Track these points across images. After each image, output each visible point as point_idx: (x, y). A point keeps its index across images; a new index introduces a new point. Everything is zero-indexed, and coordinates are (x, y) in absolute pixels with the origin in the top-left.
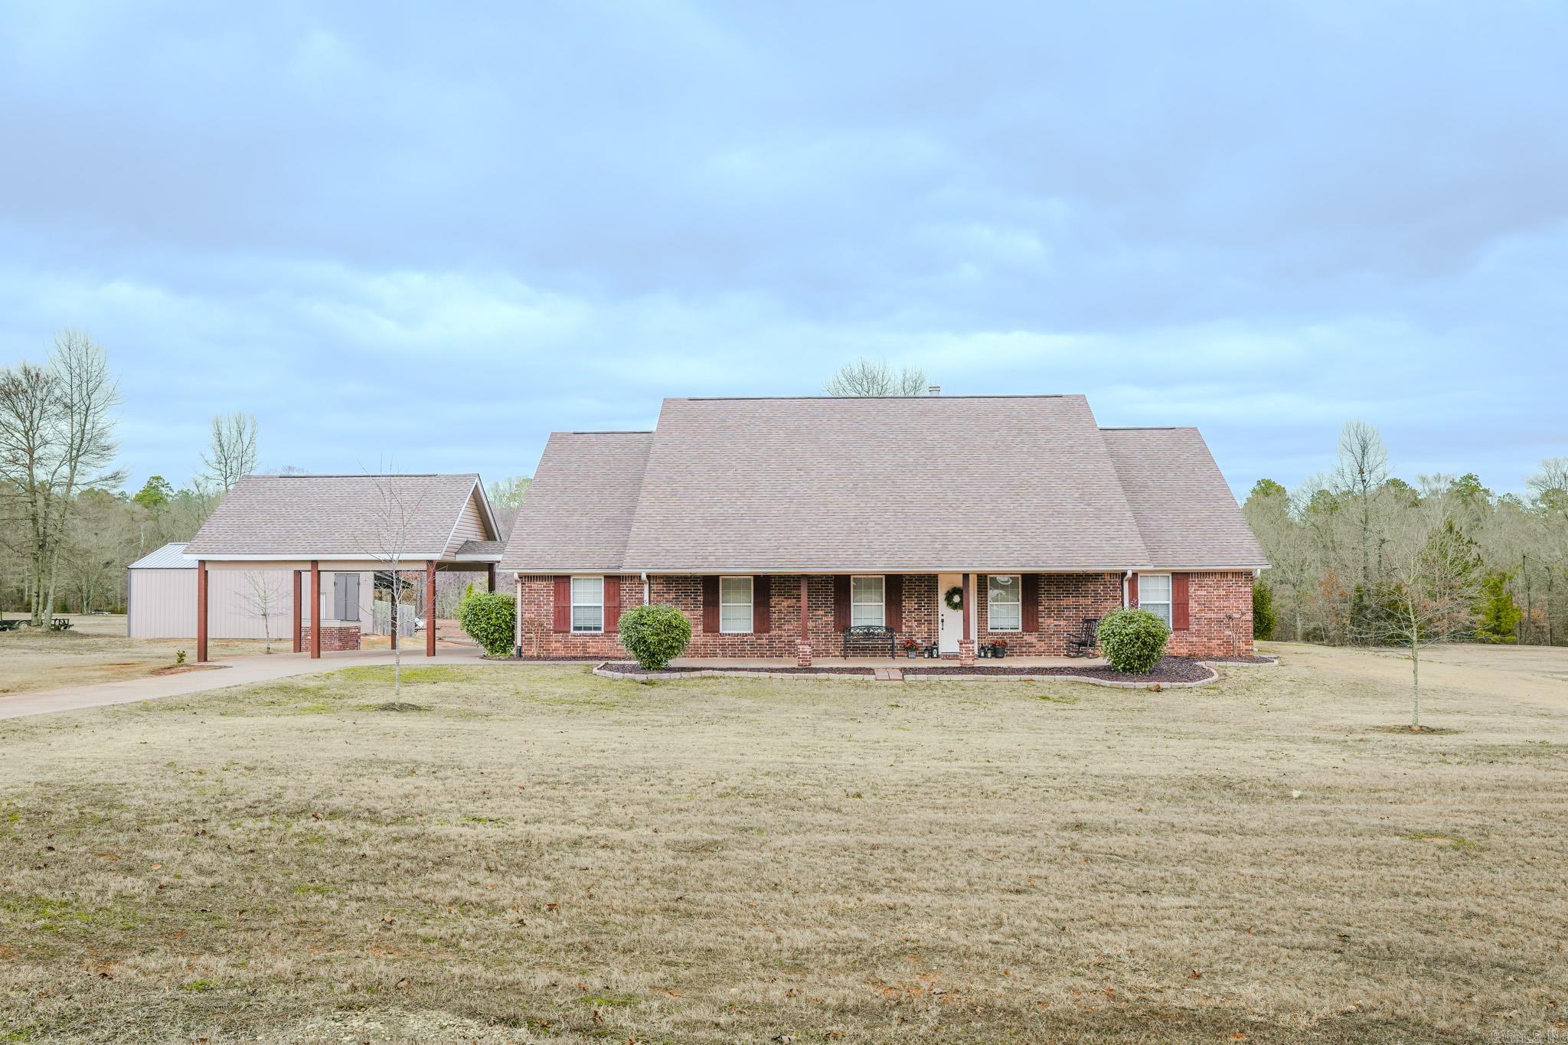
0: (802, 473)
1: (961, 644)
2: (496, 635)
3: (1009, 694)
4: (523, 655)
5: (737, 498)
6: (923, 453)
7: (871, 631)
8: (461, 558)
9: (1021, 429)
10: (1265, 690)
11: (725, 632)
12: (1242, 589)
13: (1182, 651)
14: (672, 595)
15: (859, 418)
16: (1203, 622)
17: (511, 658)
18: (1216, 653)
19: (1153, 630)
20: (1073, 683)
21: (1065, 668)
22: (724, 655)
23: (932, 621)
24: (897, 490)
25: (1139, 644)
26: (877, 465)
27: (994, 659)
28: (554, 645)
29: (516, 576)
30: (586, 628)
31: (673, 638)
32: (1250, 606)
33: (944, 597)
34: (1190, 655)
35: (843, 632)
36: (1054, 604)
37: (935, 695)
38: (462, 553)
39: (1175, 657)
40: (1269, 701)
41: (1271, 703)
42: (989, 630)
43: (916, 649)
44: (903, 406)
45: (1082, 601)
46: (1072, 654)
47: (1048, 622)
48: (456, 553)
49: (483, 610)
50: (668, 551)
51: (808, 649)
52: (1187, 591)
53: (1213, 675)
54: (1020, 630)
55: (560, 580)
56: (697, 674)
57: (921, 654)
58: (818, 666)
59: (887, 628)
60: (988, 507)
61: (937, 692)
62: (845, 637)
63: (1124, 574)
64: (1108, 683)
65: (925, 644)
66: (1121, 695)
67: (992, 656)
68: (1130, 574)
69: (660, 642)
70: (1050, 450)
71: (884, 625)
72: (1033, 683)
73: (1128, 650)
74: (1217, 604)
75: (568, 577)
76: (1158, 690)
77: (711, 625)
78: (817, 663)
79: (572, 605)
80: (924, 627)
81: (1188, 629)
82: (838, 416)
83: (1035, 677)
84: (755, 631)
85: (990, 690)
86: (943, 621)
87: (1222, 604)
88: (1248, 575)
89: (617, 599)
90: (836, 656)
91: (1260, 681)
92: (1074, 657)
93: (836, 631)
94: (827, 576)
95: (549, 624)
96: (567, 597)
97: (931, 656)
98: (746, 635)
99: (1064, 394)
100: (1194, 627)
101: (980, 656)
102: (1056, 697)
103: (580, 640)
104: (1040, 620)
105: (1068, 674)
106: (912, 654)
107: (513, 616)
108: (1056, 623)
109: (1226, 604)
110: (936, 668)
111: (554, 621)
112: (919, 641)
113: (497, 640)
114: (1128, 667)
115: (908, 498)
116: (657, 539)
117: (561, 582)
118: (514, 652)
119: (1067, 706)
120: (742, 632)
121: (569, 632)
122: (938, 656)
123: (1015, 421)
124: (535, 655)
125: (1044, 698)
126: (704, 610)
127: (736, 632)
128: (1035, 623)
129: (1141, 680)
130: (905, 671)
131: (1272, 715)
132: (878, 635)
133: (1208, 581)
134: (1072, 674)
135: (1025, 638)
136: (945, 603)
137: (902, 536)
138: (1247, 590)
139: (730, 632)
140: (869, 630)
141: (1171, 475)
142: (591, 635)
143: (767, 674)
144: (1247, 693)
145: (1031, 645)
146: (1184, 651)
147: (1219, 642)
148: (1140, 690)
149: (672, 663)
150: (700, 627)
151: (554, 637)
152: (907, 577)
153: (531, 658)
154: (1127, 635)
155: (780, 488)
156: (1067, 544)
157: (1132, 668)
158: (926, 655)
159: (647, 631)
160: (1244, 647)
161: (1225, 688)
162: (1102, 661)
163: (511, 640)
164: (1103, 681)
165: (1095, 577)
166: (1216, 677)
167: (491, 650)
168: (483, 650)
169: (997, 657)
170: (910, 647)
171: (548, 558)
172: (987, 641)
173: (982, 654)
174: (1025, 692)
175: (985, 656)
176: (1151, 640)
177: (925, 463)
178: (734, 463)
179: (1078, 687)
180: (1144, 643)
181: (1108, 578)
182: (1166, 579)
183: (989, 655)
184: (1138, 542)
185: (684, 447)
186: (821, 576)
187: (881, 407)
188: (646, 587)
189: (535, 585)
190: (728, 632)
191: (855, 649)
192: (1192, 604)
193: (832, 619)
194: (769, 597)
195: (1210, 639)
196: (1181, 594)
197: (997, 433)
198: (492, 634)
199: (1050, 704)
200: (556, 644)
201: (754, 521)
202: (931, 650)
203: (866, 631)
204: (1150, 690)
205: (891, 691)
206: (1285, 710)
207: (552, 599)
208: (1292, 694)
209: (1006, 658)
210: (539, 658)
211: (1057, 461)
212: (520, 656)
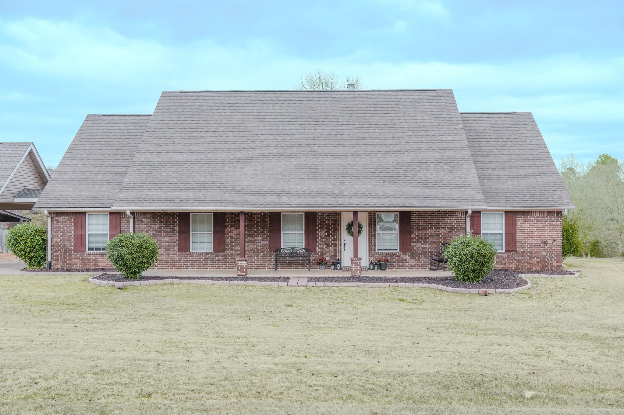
0: (249, 142)
1: (352, 260)
2: (32, 254)
3: (377, 296)
4: (52, 268)
5: (202, 159)
6: (335, 128)
7: (295, 251)
8: (17, 200)
9: (405, 112)
10: (563, 295)
11: (193, 251)
12: (555, 223)
13: (511, 266)
14: (157, 226)
15: (294, 105)
16: (527, 246)
17: (44, 270)
18: (535, 268)
19: (483, 252)
20: (426, 289)
21: (424, 278)
22: (193, 268)
23: (337, 244)
24: (313, 153)
25: (473, 261)
26: (302, 136)
27: (379, 271)
28: (74, 261)
29: (46, 213)
30: (97, 249)
31: (143, 257)
32: (560, 235)
33: (346, 227)
34: (517, 269)
35: (275, 252)
36: (422, 233)
37: (324, 297)
38: (18, 197)
39: (506, 270)
40: (563, 303)
41: (564, 305)
42: (377, 251)
43: (326, 264)
44: (326, 97)
45: (441, 231)
46: (434, 268)
47: (417, 245)
48: (14, 197)
49: (21, 236)
50: (147, 195)
51: (244, 264)
52: (516, 225)
53: (527, 283)
54: (398, 251)
55: (78, 216)
56: (162, 281)
57: (329, 267)
58: (251, 276)
59: (305, 250)
60: (376, 165)
61: (326, 295)
62: (276, 255)
63: (466, 212)
64: (451, 289)
65: (332, 261)
66: (457, 298)
67: (378, 269)
68: (470, 212)
69: (133, 259)
70: (423, 126)
71: (304, 247)
72: (397, 288)
73: (465, 266)
74: (536, 233)
75: (84, 213)
76: (486, 294)
77: (184, 247)
78: (252, 274)
79: (87, 233)
80: (332, 249)
81: (516, 251)
82: (280, 104)
83: (399, 284)
84: (214, 251)
85: (364, 294)
86: (345, 244)
87: (540, 233)
88: (559, 213)
89: (119, 228)
90: (270, 268)
91: (560, 288)
92: (435, 270)
93: (270, 251)
94: (265, 213)
95: (71, 245)
96: (83, 227)
97: (336, 268)
98: (208, 254)
99: (437, 89)
100: (520, 250)
101: (370, 269)
102: (410, 299)
103: (92, 257)
104: (412, 244)
105: (424, 282)
106: (323, 267)
107: (45, 241)
108: (423, 246)
109: (543, 233)
110: (333, 278)
111: (75, 244)
112: (328, 258)
113: (33, 257)
114: (466, 278)
115: (320, 159)
116: (141, 187)
117: (80, 216)
118: (46, 266)
119: (415, 306)
120: (205, 251)
121: (84, 251)
122: (341, 269)
123: (402, 107)
124: (60, 268)
125: (401, 300)
126: (179, 236)
127: (201, 252)
128: (409, 246)
129: (475, 287)
130: (311, 279)
131: (562, 314)
132: (299, 254)
133: (530, 217)
134: (427, 282)
135: (402, 256)
136: (346, 232)
137: (312, 185)
138: (558, 224)
139: (197, 252)
140: (293, 251)
141: (510, 144)
142: (100, 254)
143: (211, 282)
144: (549, 297)
145: (406, 261)
146: (513, 266)
147: (538, 260)
148: (472, 295)
149: (144, 273)
150: (177, 248)
151: (74, 255)
152: (320, 214)
153: (57, 270)
154: (464, 255)
155: (232, 152)
156: (428, 191)
157: (469, 279)
158: (332, 268)
159: (124, 251)
160: (555, 263)
161: (534, 293)
162: (450, 274)
163: (44, 258)
164: (447, 287)
165: (451, 214)
166: (529, 285)
167: (29, 264)
168: (23, 264)
169: (381, 270)
170: (321, 263)
171: (70, 200)
172: (375, 259)
173: (372, 267)
174: (389, 295)
175: (374, 269)
176: (481, 259)
177: (336, 136)
178: (203, 135)
179: (428, 292)
180: (476, 261)
181: (459, 215)
182: (501, 215)
183: (376, 268)
184: (478, 190)
185: (171, 123)
186: (260, 213)
187: (310, 98)
188: (131, 221)
189: (61, 219)
190: (195, 252)
191: (283, 263)
192: (519, 233)
193: (268, 242)
194: (224, 227)
195: (531, 258)
196: (511, 226)
197: (388, 115)
198: (29, 253)
199: (403, 305)
200: (75, 261)
201: (211, 174)
202: (336, 265)
203: (291, 251)
204: (480, 294)
205: (293, 294)
206: (573, 311)
207: (73, 228)
208: (581, 298)
209: (388, 271)
210: (62, 270)
211: (428, 134)
212: (50, 268)
